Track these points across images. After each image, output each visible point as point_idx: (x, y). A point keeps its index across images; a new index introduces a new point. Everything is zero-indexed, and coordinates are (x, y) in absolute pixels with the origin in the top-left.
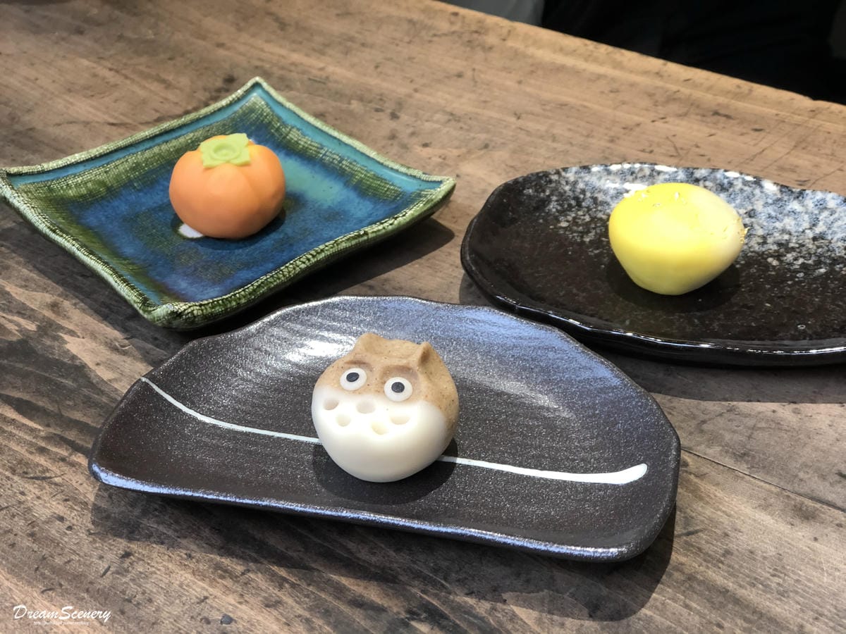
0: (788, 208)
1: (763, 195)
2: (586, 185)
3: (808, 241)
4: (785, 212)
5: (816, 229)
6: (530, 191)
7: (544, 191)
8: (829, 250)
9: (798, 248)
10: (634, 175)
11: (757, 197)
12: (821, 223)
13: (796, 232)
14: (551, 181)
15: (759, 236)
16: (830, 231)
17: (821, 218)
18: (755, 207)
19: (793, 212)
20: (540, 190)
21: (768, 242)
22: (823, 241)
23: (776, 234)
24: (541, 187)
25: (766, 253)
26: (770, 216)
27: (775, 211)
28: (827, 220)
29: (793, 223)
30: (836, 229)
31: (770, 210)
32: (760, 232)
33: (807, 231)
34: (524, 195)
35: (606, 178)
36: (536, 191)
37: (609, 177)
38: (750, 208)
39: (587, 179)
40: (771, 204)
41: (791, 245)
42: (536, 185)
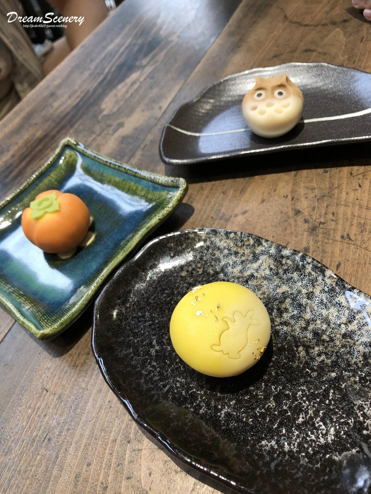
0: (337, 300)
1: (323, 282)
2: (212, 243)
3: (338, 336)
4: (334, 302)
5: (350, 326)
6: (172, 244)
7: (182, 245)
8: (349, 353)
9: (328, 342)
10: (243, 243)
11: (318, 283)
12: (355, 322)
13: (334, 324)
14: (188, 238)
15: (305, 320)
16: (359, 332)
17: (357, 317)
18: (314, 291)
19: (339, 304)
20: (179, 244)
21: (309, 328)
22: (350, 340)
23: (318, 322)
24: (180, 242)
25: (302, 340)
26: (322, 302)
27: (327, 298)
28: (361, 321)
29: (335, 314)
30: (364, 333)
31: (324, 296)
32: (308, 316)
33: (343, 326)
34: (167, 247)
35: (225, 241)
36: (177, 245)
37: (227, 241)
38: (311, 290)
39: (213, 239)
40: (326, 292)
41: (325, 337)
42: (177, 241)
